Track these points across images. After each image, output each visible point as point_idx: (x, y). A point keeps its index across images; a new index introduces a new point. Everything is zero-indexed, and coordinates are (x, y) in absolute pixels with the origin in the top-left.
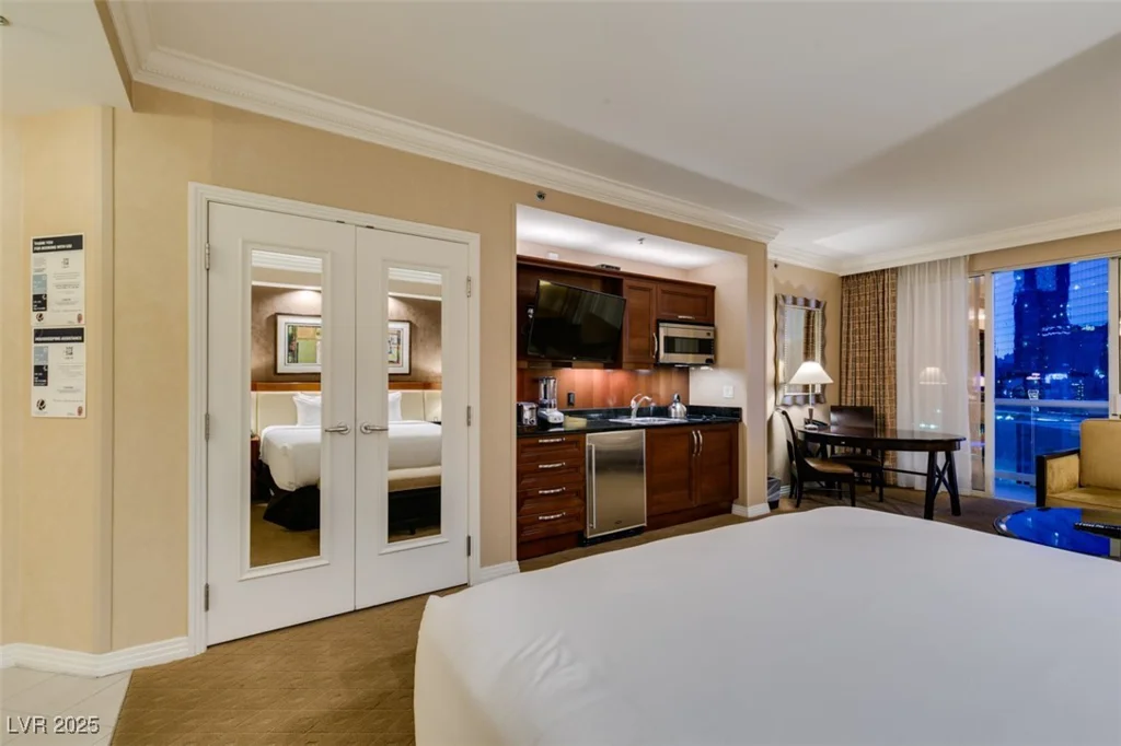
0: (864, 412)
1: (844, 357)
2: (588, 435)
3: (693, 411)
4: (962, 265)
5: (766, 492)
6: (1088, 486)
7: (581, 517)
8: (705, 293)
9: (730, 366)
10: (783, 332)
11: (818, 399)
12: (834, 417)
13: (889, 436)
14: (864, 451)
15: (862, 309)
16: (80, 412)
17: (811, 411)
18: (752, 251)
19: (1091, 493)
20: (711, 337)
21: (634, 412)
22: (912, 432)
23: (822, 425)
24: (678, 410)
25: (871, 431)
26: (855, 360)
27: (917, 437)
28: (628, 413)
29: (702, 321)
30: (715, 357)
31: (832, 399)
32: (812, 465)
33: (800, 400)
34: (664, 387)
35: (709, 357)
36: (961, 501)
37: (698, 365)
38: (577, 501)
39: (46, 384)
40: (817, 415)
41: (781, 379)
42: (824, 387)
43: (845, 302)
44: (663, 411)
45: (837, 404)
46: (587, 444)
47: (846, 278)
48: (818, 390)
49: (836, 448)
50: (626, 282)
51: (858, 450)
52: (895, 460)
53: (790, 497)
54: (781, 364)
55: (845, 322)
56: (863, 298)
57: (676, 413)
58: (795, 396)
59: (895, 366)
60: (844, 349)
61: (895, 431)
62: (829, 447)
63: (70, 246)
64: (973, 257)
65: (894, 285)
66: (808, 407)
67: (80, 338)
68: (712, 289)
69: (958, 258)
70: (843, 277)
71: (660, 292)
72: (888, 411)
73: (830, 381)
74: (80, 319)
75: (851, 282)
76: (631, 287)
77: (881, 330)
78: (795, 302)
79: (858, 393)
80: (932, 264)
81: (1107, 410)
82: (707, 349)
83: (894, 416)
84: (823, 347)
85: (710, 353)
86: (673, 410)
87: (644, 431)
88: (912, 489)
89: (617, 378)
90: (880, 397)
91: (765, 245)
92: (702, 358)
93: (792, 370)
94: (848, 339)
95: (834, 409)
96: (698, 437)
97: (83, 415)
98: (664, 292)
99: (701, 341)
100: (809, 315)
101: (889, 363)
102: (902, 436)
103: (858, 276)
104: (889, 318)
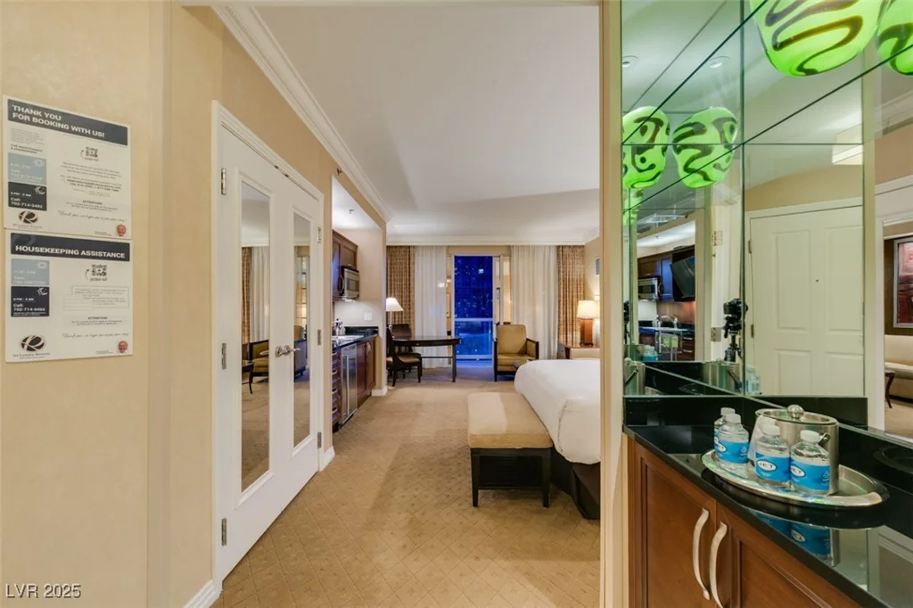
0: (405, 327)
2: (342, 349)
4: (445, 250)
6: (500, 353)
7: (340, 408)
13: (412, 339)
15: (398, 267)
16: (122, 347)
18: (384, 227)
20: (357, 279)
25: (408, 337)
30: (359, 294)
32: (401, 360)
38: (339, 397)
39: (47, 314)
43: (389, 262)
46: (342, 356)
55: (389, 274)
56: (398, 261)
59: (414, 301)
61: (415, 337)
63: (101, 134)
64: (448, 247)
65: (415, 256)
67: (122, 255)
68: (357, 247)
69: (441, 247)
74: (121, 230)
75: (393, 250)
79: (397, 316)
80: (432, 247)
82: (355, 288)
83: (414, 329)
85: (356, 293)
90: (410, 318)
91: (386, 224)
95: (393, 326)
96: (369, 347)
97: (129, 351)
98: (344, 247)
99: (356, 282)
101: (412, 298)
102: (417, 339)
103: (396, 247)
104: (412, 273)
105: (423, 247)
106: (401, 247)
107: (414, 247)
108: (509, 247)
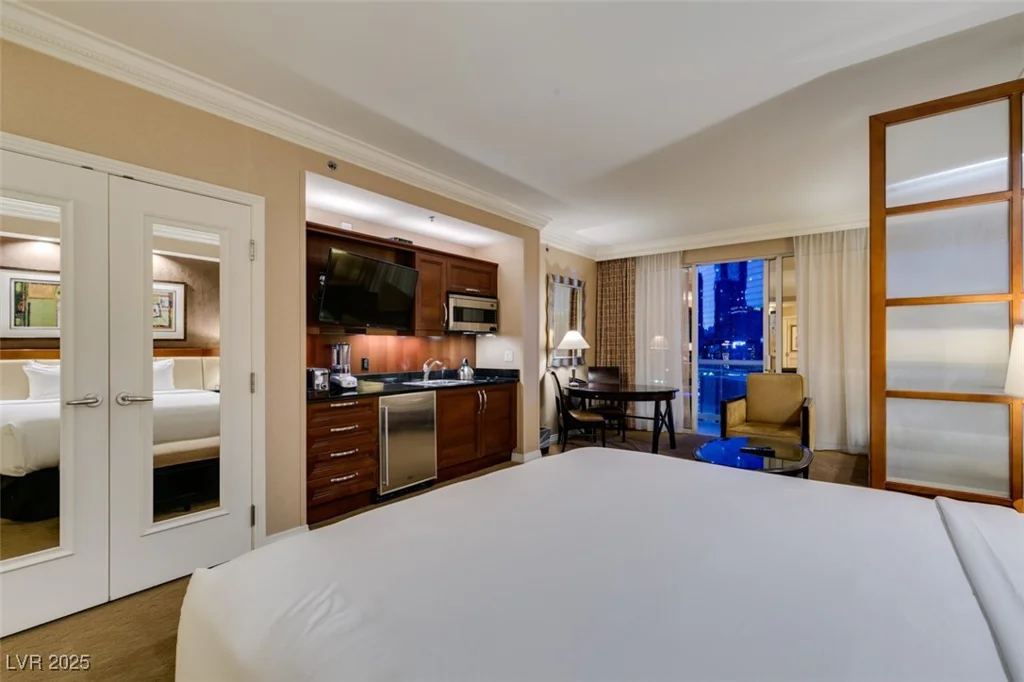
0: (612, 372)
1: (598, 327)
2: (381, 398)
3: (479, 373)
4: (678, 260)
5: (539, 441)
6: (751, 421)
7: (374, 476)
8: (487, 269)
9: (511, 334)
10: (553, 305)
11: (580, 362)
12: (591, 376)
13: (630, 390)
14: (612, 403)
15: (611, 289)
17: (574, 371)
18: (528, 235)
19: (752, 426)
20: (495, 308)
21: (426, 376)
22: (646, 386)
23: (582, 383)
24: (466, 373)
25: (617, 385)
26: (606, 329)
27: (649, 390)
28: (421, 376)
29: (487, 294)
30: (498, 326)
31: (590, 362)
32: (574, 416)
33: (566, 363)
34: (454, 352)
35: (492, 325)
36: (676, 436)
37: (483, 333)
38: (369, 461)
40: (579, 375)
41: (551, 345)
42: (584, 351)
43: (599, 282)
44: (453, 374)
45: (593, 365)
46: (380, 406)
47: (600, 263)
48: (579, 354)
49: (593, 401)
50: (419, 256)
51: (609, 402)
52: (634, 409)
53: (558, 443)
54: (551, 333)
55: (599, 299)
56: (612, 280)
57: (464, 375)
58: (562, 360)
59: (634, 335)
60: (599, 321)
61: (634, 386)
62: (587, 400)
64: (684, 252)
65: (634, 271)
66: (573, 368)
68: (496, 266)
69: (676, 253)
70: (598, 262)
71: (449, 266)
72: (629, 371)
73: (587, 346)
75: (603, 267)
76: (423, 261)
77: (624, 306)
78: (562, 281)
79: (609, 356)
80: (659, 256)
81: (762, 367)
82: (490, 317)
83: (633, 374)
84: (583, 318)
85: (493, 322)
86: (462, 373)
87: (434, 392)
88: (645, 430)
89: (411, 344)
90: (623, 359)
91: (537, 232)
92: (487, 326)
93: (560, 337)
94: (601, 314)
95: (592, 370)
96: (483, 396)
98: (453, 267)
99: (487, 312)
100: (573, 293)
101: (630, 332)
102: (639, 390)
103: (609, 262)
104: (630, 297)
105: (646, 257)
106: (615, 261)
107: (634, 259)
108: (789, 240)
